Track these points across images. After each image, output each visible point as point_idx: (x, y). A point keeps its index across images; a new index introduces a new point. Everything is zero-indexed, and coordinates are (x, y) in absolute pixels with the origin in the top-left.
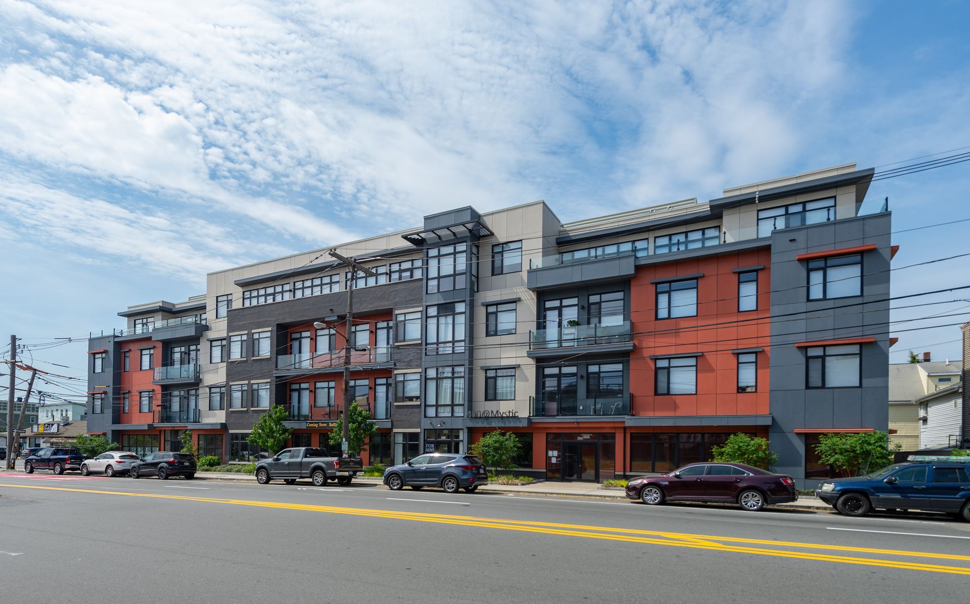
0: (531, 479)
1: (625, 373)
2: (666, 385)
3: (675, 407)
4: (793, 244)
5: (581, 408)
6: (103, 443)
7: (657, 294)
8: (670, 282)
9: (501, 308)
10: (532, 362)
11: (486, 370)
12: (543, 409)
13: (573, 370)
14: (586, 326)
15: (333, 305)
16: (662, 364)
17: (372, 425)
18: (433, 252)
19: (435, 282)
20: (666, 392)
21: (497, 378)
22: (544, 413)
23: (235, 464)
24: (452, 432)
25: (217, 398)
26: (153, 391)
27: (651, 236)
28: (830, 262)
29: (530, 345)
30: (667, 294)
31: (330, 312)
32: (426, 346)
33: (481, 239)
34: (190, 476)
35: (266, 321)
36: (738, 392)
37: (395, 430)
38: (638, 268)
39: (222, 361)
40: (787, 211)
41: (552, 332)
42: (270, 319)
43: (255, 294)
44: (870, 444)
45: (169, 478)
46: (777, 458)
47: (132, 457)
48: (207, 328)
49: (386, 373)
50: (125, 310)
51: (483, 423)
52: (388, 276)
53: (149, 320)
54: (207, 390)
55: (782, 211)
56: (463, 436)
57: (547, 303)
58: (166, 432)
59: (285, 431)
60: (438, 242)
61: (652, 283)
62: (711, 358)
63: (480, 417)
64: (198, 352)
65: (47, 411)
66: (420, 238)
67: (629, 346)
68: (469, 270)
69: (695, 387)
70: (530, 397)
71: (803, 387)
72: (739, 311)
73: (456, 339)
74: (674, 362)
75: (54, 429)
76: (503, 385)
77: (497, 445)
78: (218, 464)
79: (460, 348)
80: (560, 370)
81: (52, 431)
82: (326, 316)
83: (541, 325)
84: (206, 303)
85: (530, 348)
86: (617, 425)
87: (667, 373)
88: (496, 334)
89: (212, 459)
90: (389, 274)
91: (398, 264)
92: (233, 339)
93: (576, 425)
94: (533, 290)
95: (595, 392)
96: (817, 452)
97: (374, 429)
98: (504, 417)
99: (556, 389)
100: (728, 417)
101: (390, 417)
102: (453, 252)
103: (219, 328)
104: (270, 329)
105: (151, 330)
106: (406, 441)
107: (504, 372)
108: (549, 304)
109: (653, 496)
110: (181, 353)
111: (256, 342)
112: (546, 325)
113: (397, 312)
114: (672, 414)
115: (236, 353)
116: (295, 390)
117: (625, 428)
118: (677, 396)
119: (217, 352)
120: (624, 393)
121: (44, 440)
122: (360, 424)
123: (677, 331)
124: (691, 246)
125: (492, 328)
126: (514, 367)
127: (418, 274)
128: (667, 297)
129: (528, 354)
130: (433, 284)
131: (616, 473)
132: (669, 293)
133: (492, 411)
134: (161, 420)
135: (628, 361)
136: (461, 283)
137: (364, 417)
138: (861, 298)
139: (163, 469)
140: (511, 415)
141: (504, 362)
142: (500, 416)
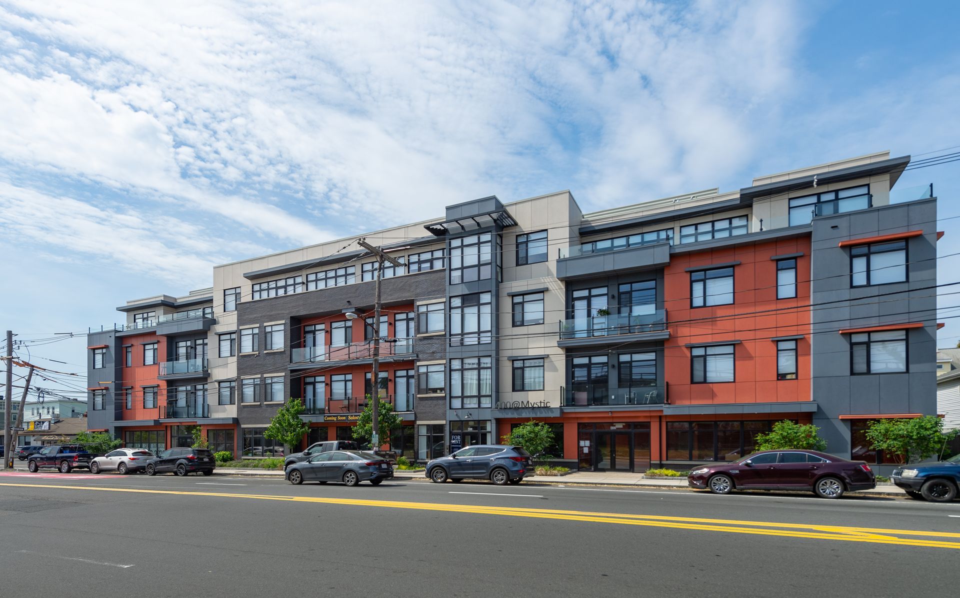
0: (567, 469)
1: (658, 362)
2: (702, 374)
3: (713, 395)
4: (835, 231)
5: (613, 397)
6: (107, 440)
7: (692, 282)
8: (705, 270)
9: (527, 298)
10: (561, 352)
11: (513, 361)
12: (573, 399)
13: (604, 359)
14: (617, 315)
15: (350, 297)
16: (697, 352)
17: (394, 417)
18: (456, 243)
19: (459, 273)
20: (702, 380)
21: (525, 369)
22: (573, 403)
23: (249, 459)
24: (479, 424)
25: (226, 392)
26: (158, 386)
27: (677, 225)
28: (873, 249)
29: (560, 335)
30: (702, 283)
31: (348, 304)
32: (450, 336)
33: (504, 229)
34: (208, 472)
35: (279, 314)
36: (778, 379)
37: (418, 422)
38: (673, 256)
39: (231, 355)
40: (819, 199)
41: (581, 321)
42: (282, 312)
43: (264, 286)
44: (926, 429)
45: (189, 474)
46: (826, 444)
47: (144, 453)
48: (214, 322)
49: (408, 364)
50: (124, 304)
51: (513, 414)
52: (407, 268)
53: (150, 314)
54: (217, 385)
56: (490, 427)
57: (574, 293)
58: (173, 428)
59: (303, 425)
60: (462, 232)
61: (686, 272)
62: (749, 346)
63: (510, 408)
64: (205, 346)
65: (33, 409)
66: (442, 228)
67: (663, 334)
68: (494, 260)
69: (733, 375)
70: (561, 387)
71: (848, 373)
72: (777, 299)
73: (482, 330)
74: (710, 351)
75: (45, 427)
76: (531, 375)
77: (532, 435)
78: (231, 459)
79: (486, 339)
80: (590, 360)
81: (43, 429)
83: (570, 314)
84: (212, 296)
85: (560, 338)
86: (652, 414)
87: (703, 362)
88: (522, 325)
89: (225, 454)
90: (408, 265)
91: (417, 255)
92: (243, 332)
93: (610, 415)
94: (561, 280)
95: (627, 380)
96: (868, 438)
97: (398, 421)
98: (535, 407)
99: (586, 379)
100: (771, 404)
101: (413, 409)
102: (477, 242)
103: (228, 322)
104: (283, 322)
105: (154, 324)
106: (431, 433)
107: (532, 363)
108: (576, 294)
109: (724, 484)
110: (187, 347)
111: (269, 335)
112: (574, 315)
113: (418, 303)
114: (709, 402)
115: (247, 346)
116: (310, 383)
117: (660, 417)
118: (714, 384)
119: (226, 346)
120: (657, 382)
121: (34, 438)
122: (384, 415)
123: (713, 320)
124: (718, 235)
125: (518, 318)
126: (542, 358)
127: (438, 265)
128: (702, 285)
129: (558, 344)
130: (456, 274)
131: (652, 462)
132: (704, 281)
133: (522, 402)
134: (167, 416)
135: (663, 350)
136: (486, 273)
137: (388, 410)
138: (907, 284)
139: (183, 466)
140: (542, 405)
141: (532, 353)
142: (530, 406)
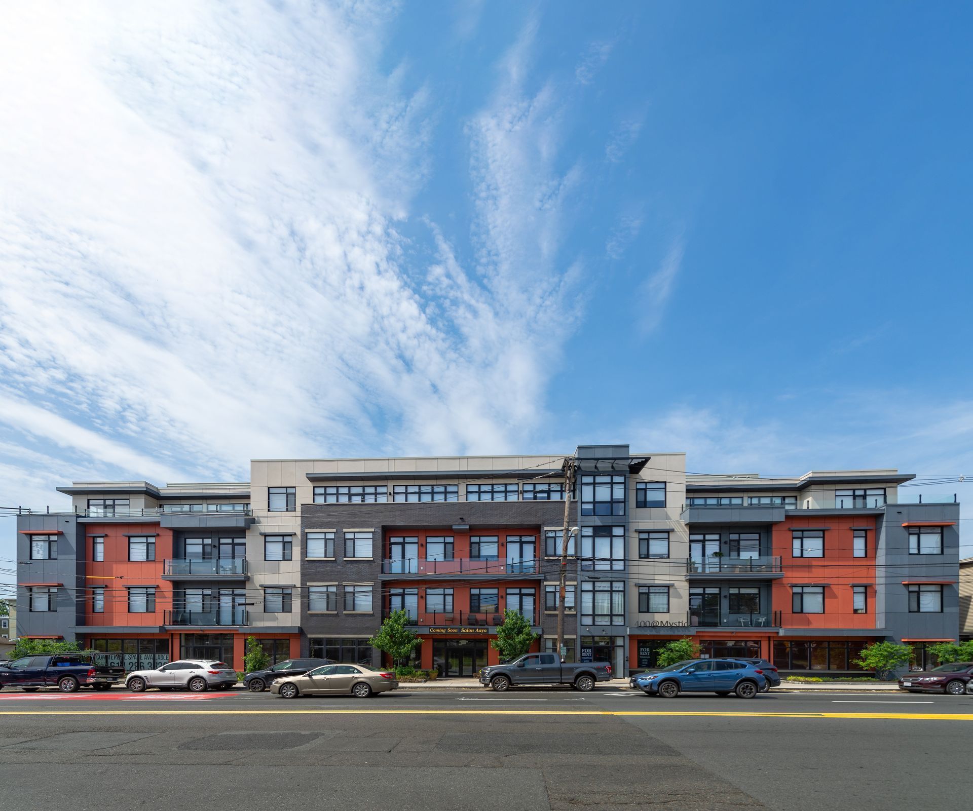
2: (800, 606)
3: (809, 622)
4: (899, 515)
7: (792, 538)
8: (803, 531)
9: (652, 535)
11: (639, 587)
14: (728, 557)
16: (798, 590)
18: (587, 479)
20: (800, 611)
21: (650, 594)
24: (609, 639)
25: (276, 599)
26: (158, 587)
31: (460, 520)
32: (581, 562)
35: (365, 521)
36: (853, 613)
37: (545, 637)
39: (286, 559)
40: (854, 493)
42: (371, 519)
48: (253, 521)
49: (534, 583)
51: (652, 631)
52: (520, 495)
53: (118, 502)
54: (261, 589)
55: (851, 493)
56: (623, 642)
58: (184, 636)
60: (594, 471)
61: (792, 530)
62: (835, 588)
63: (649, 626)
69: (822, 608)
71: (906, 610)
72: (853, 558)
73: (614, 558)
74: (806, 590)
76: (657, 601)
79: (617, 566)
82: (454, 523)
84: (250, 492)
87: (801, 597)
88: (648, 557)
91: (532, 485)
92: (311, 536)
98: (674, 627)
101: (539, 624)
102: (611, 482)
104: (373, 530)
107: (657, 590)
110: (204, 545)
111: (349, 543)
113: (546, 528)
115: (317, 550)
116: (397, 595)
118: (808, 614)
119: (276, 548)
123: (809, 567)
125: (644, 551)
126: (667, 586)
128: (800, 541)
130: (586, 507)
132: (801, 538)
133: (662, 622)
134: (173, 622)
136: (619, 510)
140: (681, 625)
141: (657, 580)
142: (669, 625)
